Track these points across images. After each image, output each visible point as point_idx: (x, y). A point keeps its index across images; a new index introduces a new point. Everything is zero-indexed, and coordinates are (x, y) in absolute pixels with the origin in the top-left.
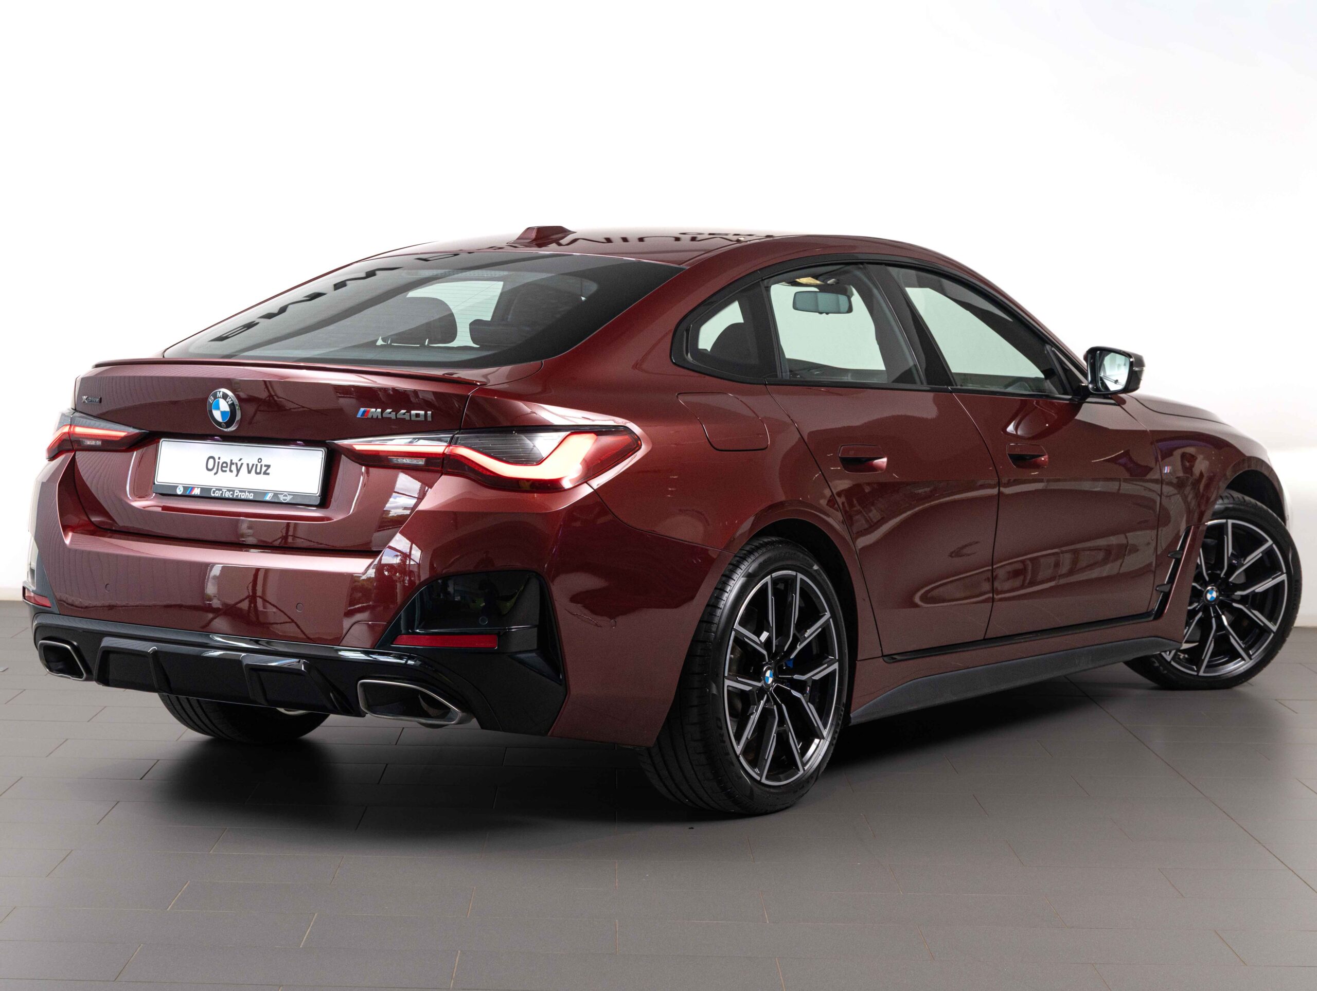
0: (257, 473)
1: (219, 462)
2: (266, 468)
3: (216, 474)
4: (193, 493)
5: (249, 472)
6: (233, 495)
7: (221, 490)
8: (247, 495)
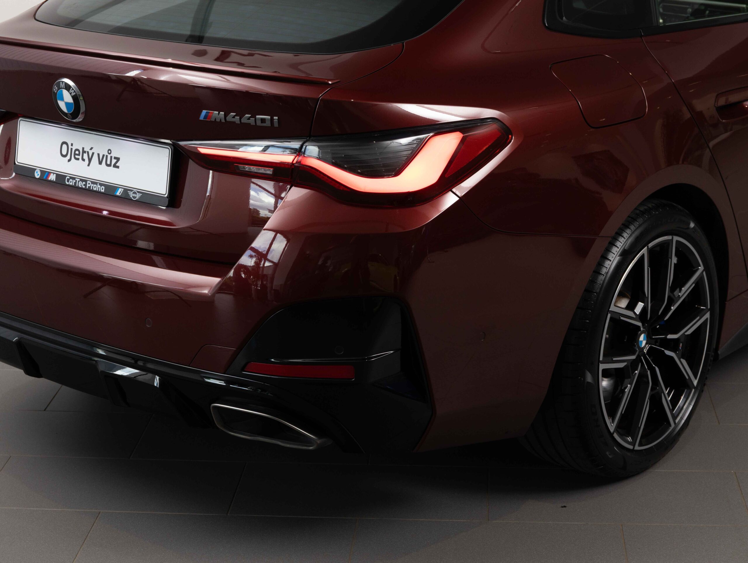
0: (107, 165)
1: (72, 149)
2: (116, 160)
3: (69, 160)
5: (100, 163)
6: (85, 185)
7: (75, 179)
8: (99, 188)
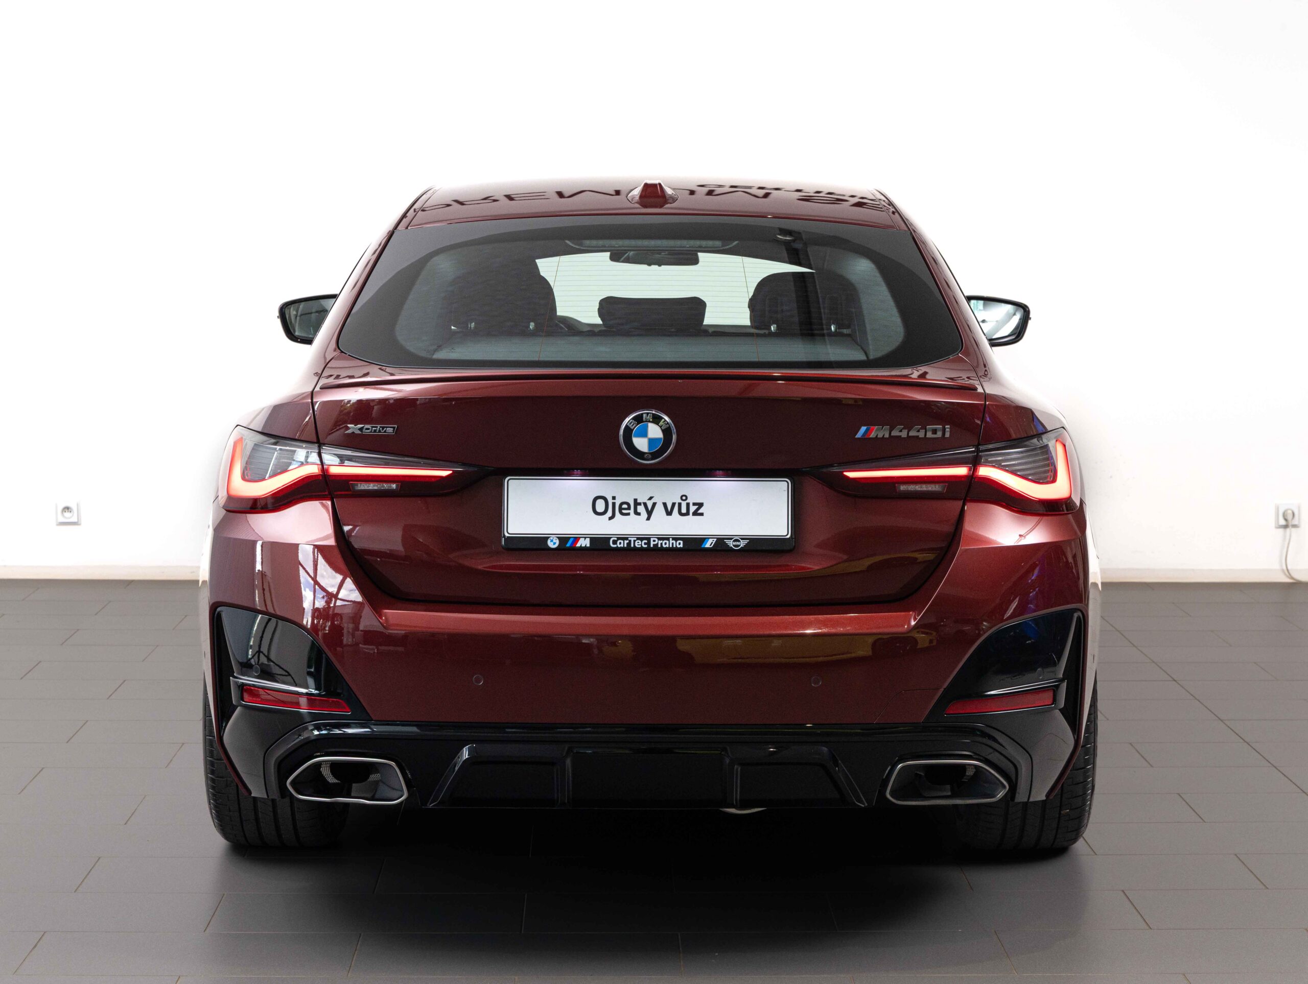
0: (681, 514)
1: (614, 504)
2: (696, 507)
3: (610, 518)
4: (578, 545)
5: (669, 513)
6: (649, 543)
7: (627, 539)
8: (673, 543)
